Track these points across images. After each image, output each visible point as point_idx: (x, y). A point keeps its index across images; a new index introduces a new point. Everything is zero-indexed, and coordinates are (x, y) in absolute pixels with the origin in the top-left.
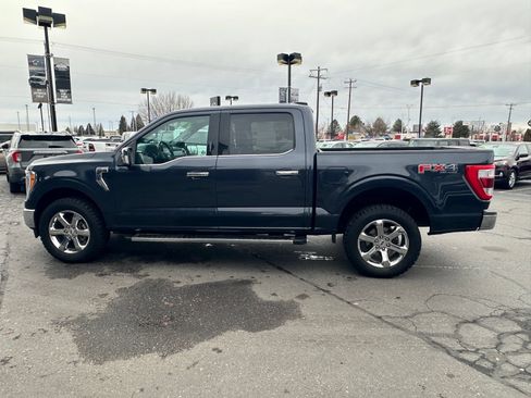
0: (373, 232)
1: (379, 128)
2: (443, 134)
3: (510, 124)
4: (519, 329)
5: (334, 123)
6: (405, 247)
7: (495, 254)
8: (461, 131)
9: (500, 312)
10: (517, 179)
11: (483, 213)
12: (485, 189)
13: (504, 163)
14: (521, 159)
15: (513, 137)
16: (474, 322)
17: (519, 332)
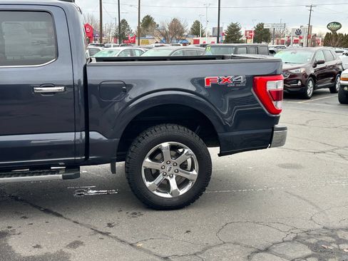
0: (158, 157)
1: (175, 32)
2: (244, 38)
3: (310, 27)
4: (309, 252)
5: (123, 24)
6: (195, 172)
7: (290, 172)
8: (262, 34)
9: (292, 236)
10: (315, 88)
11: (273, 129)
12: (274, 103)
13: (302, 71)
14: (319, 66)
15: (313, 41)
16: (267, 250)
17: (309, 256)
